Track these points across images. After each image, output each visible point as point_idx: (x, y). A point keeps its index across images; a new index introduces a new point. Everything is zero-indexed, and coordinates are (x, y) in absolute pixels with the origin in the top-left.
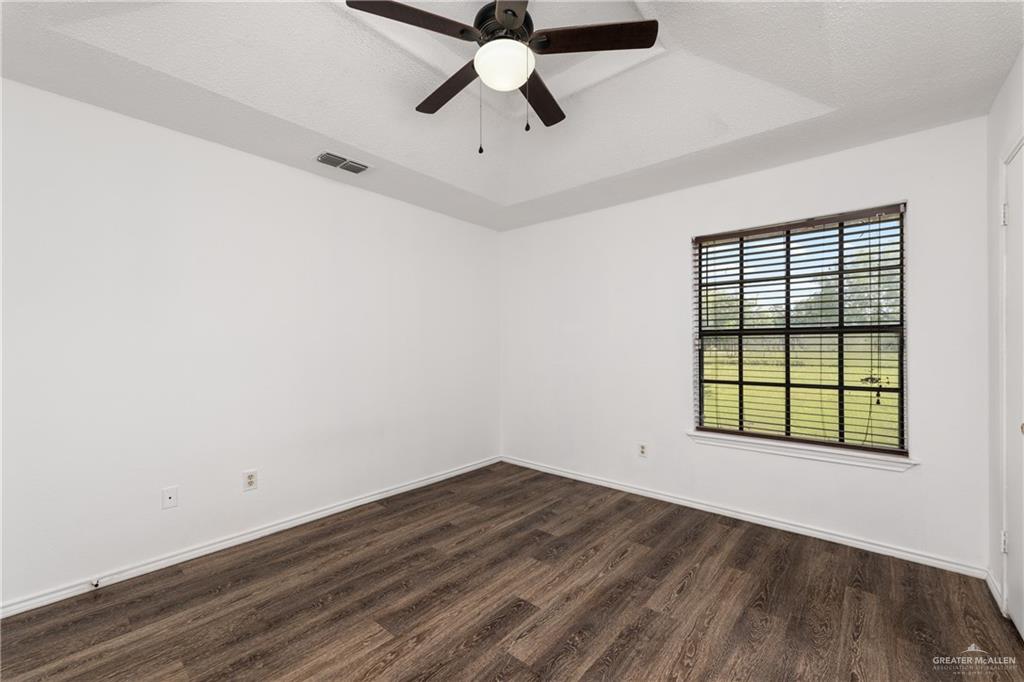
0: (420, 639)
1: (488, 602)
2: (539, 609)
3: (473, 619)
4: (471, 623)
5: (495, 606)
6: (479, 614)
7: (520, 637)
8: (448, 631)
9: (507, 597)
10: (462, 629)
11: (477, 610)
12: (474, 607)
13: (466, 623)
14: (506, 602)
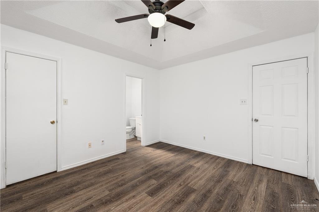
0: (180, 185)
1: (163, 195)
2: (145, 193)
3: (167, 190)
4: (167, 189)
5: (160, 194)
6: (165, 191)
7: (153, 185)
8: (173, 187)
9: (156, 197)
10: (170, 187)
11: (166, 193)
12: (167, 194)
13: (169, 189)
14: (156, 195)
